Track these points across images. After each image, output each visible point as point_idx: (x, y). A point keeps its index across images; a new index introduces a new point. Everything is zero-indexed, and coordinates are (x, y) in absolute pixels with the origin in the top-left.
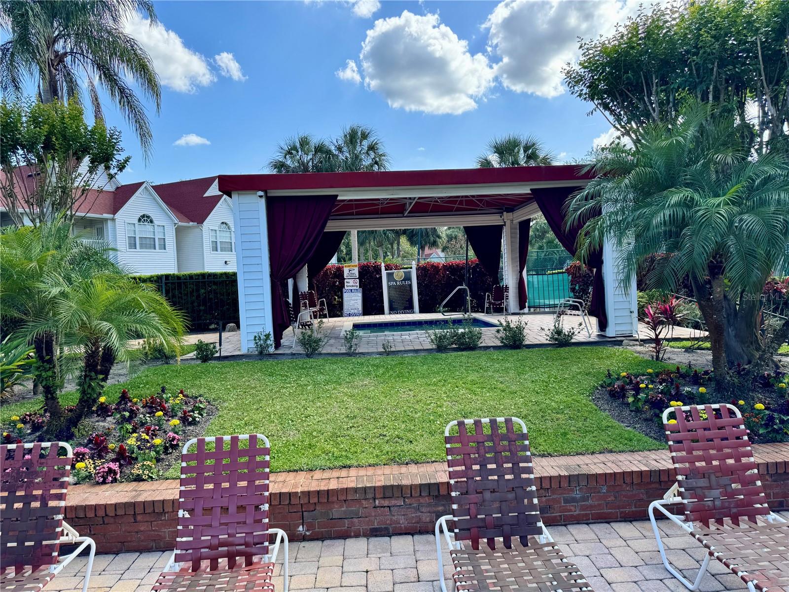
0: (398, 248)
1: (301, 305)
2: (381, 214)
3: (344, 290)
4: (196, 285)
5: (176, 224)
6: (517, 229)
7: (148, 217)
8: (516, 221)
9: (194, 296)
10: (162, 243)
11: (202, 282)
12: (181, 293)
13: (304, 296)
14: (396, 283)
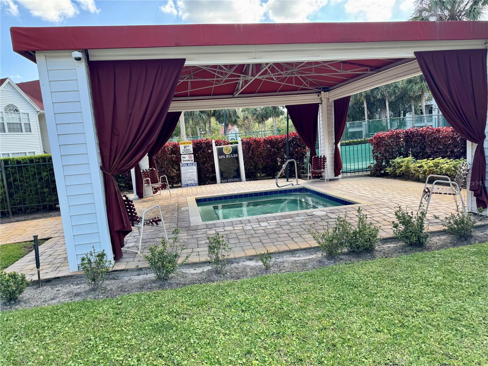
0: (210, 126)
1: (144, 182)
2: (213, 95)
3: (181, 164)
4: (37, 169)
5: (39, 111)
6: (332, 106)
7: (13, 106)
8: (332, 100)
9: (36, 178)
10: (28, 127)
11: (43, 165)
12: (22, 176)
13: (146, 174)
14: (226, 157)
